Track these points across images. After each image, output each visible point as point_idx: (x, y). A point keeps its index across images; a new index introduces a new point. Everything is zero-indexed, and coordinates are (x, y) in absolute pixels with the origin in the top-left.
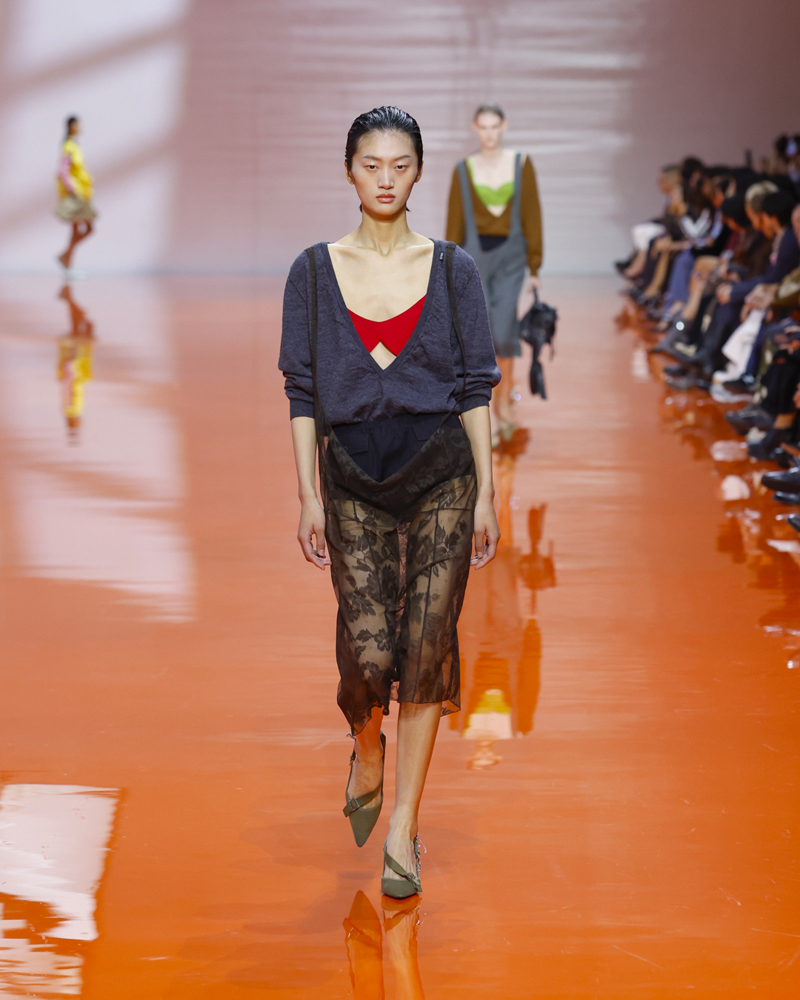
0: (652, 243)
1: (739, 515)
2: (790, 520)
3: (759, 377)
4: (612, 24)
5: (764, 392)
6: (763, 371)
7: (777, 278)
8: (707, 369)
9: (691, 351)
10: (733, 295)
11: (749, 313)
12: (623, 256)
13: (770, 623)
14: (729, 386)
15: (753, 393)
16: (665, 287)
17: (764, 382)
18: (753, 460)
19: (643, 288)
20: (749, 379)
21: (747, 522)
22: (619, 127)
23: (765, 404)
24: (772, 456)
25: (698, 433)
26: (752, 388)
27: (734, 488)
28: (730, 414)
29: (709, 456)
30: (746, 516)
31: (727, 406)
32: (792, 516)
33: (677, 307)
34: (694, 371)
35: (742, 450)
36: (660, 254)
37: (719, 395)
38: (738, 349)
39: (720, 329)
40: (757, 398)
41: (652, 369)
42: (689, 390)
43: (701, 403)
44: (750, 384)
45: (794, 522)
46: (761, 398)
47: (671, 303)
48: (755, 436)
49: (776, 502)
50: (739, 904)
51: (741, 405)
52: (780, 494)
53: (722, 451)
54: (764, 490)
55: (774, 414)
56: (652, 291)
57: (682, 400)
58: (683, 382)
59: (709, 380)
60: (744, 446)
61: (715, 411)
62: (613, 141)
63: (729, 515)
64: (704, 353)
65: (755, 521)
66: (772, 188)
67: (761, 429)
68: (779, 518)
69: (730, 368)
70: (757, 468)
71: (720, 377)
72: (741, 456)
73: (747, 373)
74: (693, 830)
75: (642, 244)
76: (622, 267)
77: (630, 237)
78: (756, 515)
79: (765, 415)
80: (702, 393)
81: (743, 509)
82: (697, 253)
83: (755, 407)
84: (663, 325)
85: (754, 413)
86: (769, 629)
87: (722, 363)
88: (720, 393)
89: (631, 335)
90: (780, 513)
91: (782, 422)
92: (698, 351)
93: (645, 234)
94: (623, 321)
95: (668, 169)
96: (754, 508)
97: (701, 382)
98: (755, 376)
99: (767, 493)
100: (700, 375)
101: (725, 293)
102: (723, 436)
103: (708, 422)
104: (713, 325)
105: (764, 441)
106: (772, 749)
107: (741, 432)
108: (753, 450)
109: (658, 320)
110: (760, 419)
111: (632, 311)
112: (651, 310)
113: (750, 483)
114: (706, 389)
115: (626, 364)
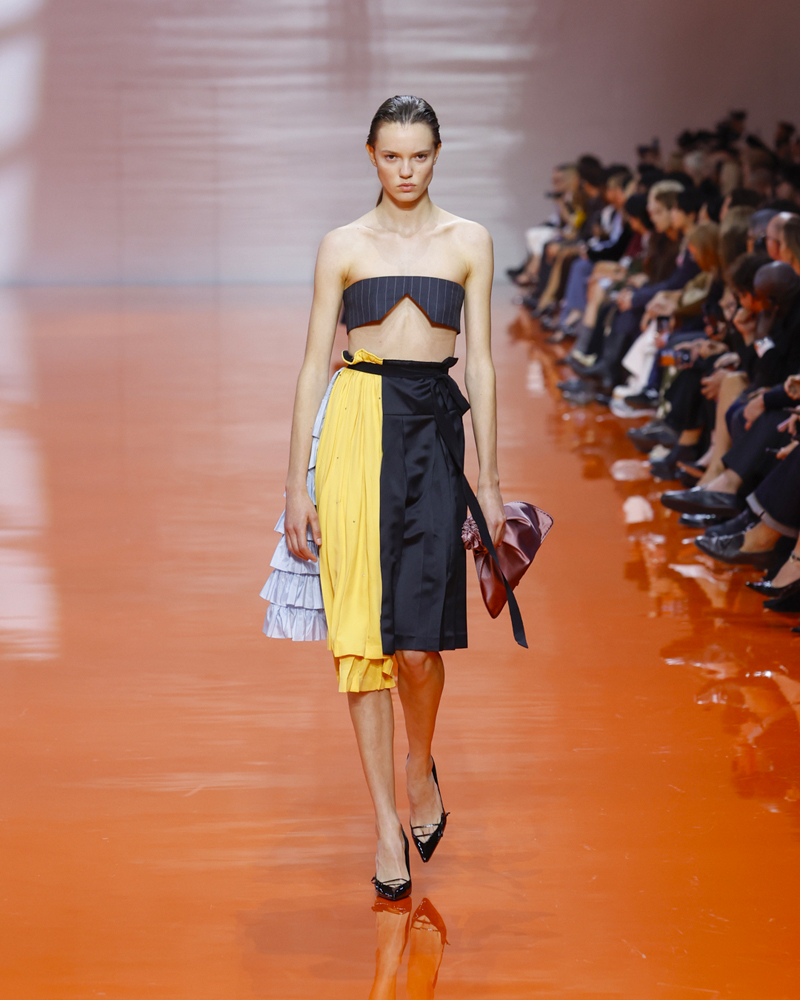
0: (546, 246)
1: (643, 539)
2: (697, 543)
3: (663, 392)
4: (502, 12)
5: (668, 406)
6: (667, 385)
7: (680, 285)
8: (607, 383)
9: (590, 360)
10: (634, 301)
11: (649, 322)
12: (515, 262)
13: (672, 656)
14: (631, 401)
15: (656, 408)
16: (560, 294)
17: (668, 396)
18: (658, 480)
19: (538, 295)
20: (652, 393)
21: (651, 547)
22: (510, 123)
23: (669, 419)
24: (678, 475)
25: (597, 451)
26: (655, 403)
27: (637, 509)
28: (632, 430)
29: (610, 476)
30: (649, 540)
31: (628, 421)
32: (700, 538)
33: (573, 317)
34: (591, 383)
35: (645, 469)
36: (555, 259)
37: (620, 410)
38: (639, 360)
39: (620, 338)
40: (660, 413)
41: (547, 384)
42: (588, 405)
43: (600, 419)
44: (654, 399)
45: (701, 543)
46: (665, 413)
47: (568, 312)
48: (659, 453)
49: (681, 525)
50: (644, 956)
51: (644, 420)
52: (686, 516)
53: (624, 470)
54: (668, 512)
55: (679, 430)
56: (546, 300)
57: (582, 415)
58: (581, 397)
59: (610, 394)
60: (646, 464)
61: (616, 427)
62: (503, 139)
63: (632, 539)
64: (603, 364)
65: (659, 546)
66: (676, 187)
67: (666, 446)
68: (686, 541)
69: (632, 381)
70: (661, 488)
71: (621, 392)
72: (644, 475)
73: (649, 387)
74: (594, 878)
75: (537, 250)
76: (513, 274)
77: (523, 240)
78: (660, 539)
79: (670, 431)
80: (600, 408)
81: (646, 533)
82: (595, 257)
83: (658, 423)
84: (559, 336)
85: (659, 430)
86: (671, 662)
87: (622, 376)
88: (619, 408)
89: (523, 346)
90: (686, 537)
91: (687, 438)
92: (597, 361)
93: (538, 238)
94: (516, 331)
95: (563, 168)
96: (659, 532)
97: (600, 397)
98: (658, 390)
99: (672, 515)
100: (599, 389)
101: (625, 299)
102: (625, 455)
103: (608, 440)
104: (613, 334)
105: (668, 458)
106: (679, 790)
107: (644, 448)
108: (657, 469)
109: (554, 330)
110: (664, 435)
111: (526, 322)
112: (547, 320)
113: (653, 504)
114: (606, 404)
115: (521, 378)
